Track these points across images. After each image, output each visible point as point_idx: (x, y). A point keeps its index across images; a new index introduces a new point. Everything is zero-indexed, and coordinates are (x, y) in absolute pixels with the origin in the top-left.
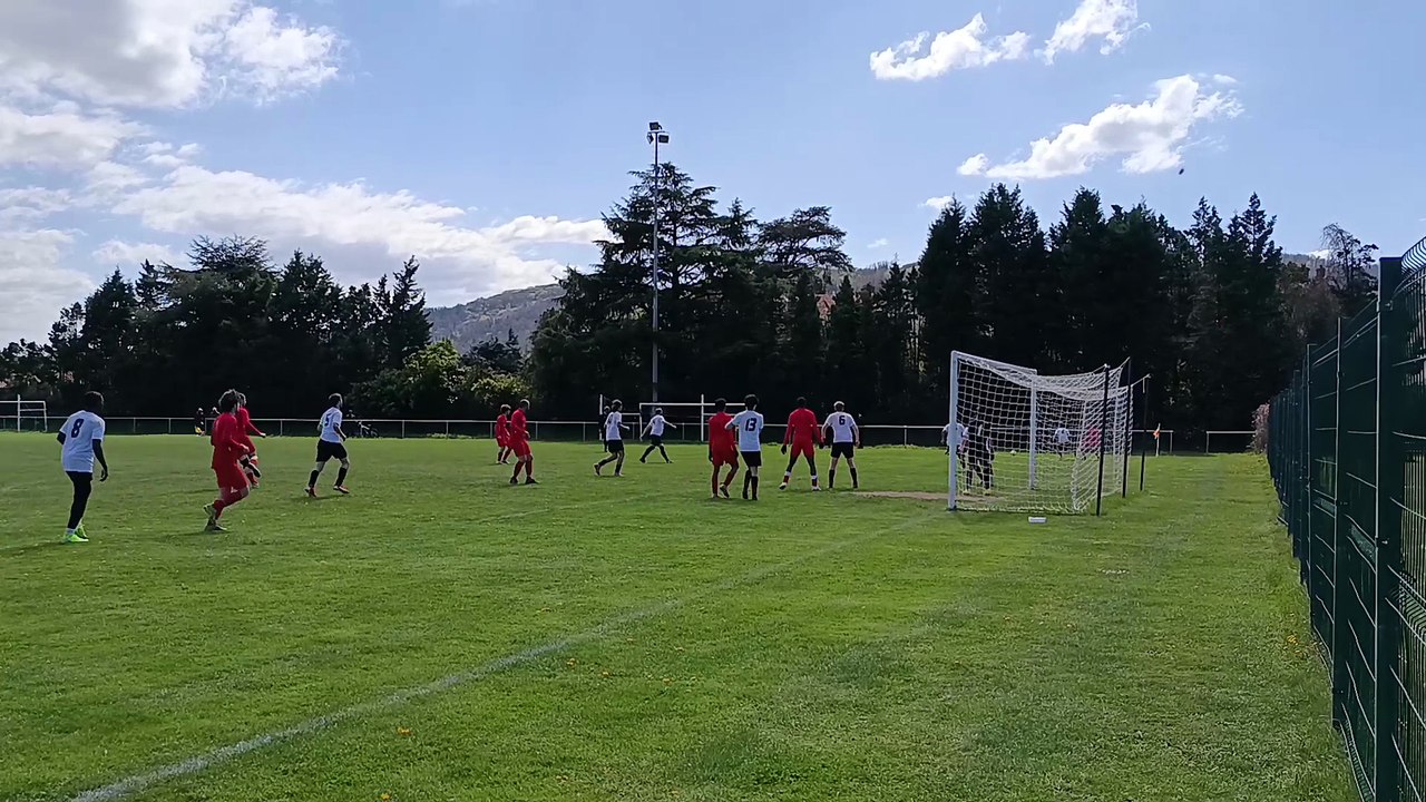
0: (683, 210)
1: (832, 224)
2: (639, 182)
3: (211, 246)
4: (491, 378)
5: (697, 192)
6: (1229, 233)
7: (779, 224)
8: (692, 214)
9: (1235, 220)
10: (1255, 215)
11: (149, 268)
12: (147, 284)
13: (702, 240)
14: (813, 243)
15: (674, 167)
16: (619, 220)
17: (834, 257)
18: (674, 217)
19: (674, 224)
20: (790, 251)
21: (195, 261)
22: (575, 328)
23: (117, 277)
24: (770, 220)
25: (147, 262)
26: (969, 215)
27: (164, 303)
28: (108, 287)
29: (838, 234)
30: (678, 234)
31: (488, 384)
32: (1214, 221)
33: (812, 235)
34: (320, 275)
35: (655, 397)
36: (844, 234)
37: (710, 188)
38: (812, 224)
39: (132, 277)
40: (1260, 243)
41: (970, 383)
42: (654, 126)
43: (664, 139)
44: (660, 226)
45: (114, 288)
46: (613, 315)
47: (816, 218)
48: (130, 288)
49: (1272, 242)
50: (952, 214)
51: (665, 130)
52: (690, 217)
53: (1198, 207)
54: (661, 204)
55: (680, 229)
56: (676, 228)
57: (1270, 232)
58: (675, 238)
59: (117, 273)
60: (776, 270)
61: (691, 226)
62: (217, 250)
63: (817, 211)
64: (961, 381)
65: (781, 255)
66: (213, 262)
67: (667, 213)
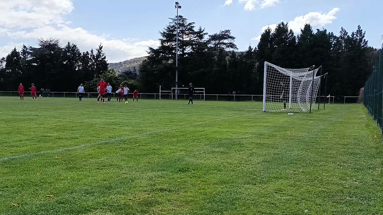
0: (185, 29)
1: (231, 35)
2: (171, 21)
3: (44, 40)
4: (128, 81)
5: (190, 24)
6: (351, 37)
7: (215, 35)
8: (188, 30)
9: (353, 33)
10: (359, 31)
11: (25, 47)
12: (24, 52)
13: (191, 39)
14: (226, 41)
15: (182, 16)
16: (165, 33)
17: (232, 45)
18: (183, 32)
19: (183, 34)
20: (219, 43)
21: (38, 45)
22: (152, 66)
23: (15, 50)
24: (212, 34)
25: (24, 45)
26: (273, 31)
27: (29, 58)
28: (12, 53)
29: (233, 38)
30: (184, 37)
31: (126, 82)
32: (346, 34)
33: (225, 38)
34: (76, 49)
35: (177, 86)
36: (235, 38)
37: (193, 23)
38: (225, 35)
39: (19, 50)
40: (361, 40)
41: (270, 72)
42: (177, 3)
43: (180, 7)
44: (178, 35)
45: (15, 53)
46: (164, 62)
47: (227, 33)
48: (19, 53)
49: (365, 39)
50: (268, 31)
51: (180, 4)
52: (187, 32)
53: (341, 30)
54: (179, 28)
55: (184, 35)
56: (183, 35)
57: (364, 36)
58: (183, 39)
59: (15, 48)
60: (214, 49)
61: (188, 35)
62: (45, 42)
63: (227, 31)
64: (267, 71)
65: (216, 45)
66: (44, 45)
67: (180, 31)
